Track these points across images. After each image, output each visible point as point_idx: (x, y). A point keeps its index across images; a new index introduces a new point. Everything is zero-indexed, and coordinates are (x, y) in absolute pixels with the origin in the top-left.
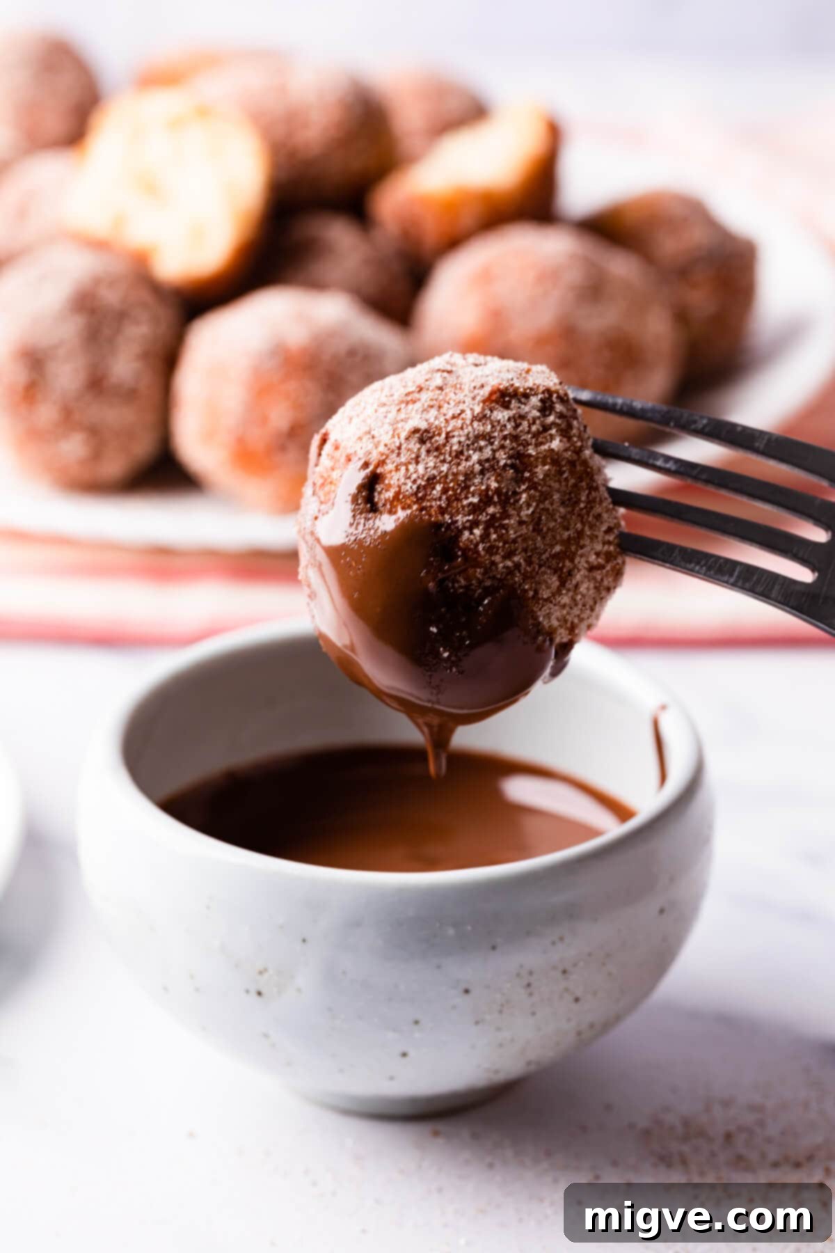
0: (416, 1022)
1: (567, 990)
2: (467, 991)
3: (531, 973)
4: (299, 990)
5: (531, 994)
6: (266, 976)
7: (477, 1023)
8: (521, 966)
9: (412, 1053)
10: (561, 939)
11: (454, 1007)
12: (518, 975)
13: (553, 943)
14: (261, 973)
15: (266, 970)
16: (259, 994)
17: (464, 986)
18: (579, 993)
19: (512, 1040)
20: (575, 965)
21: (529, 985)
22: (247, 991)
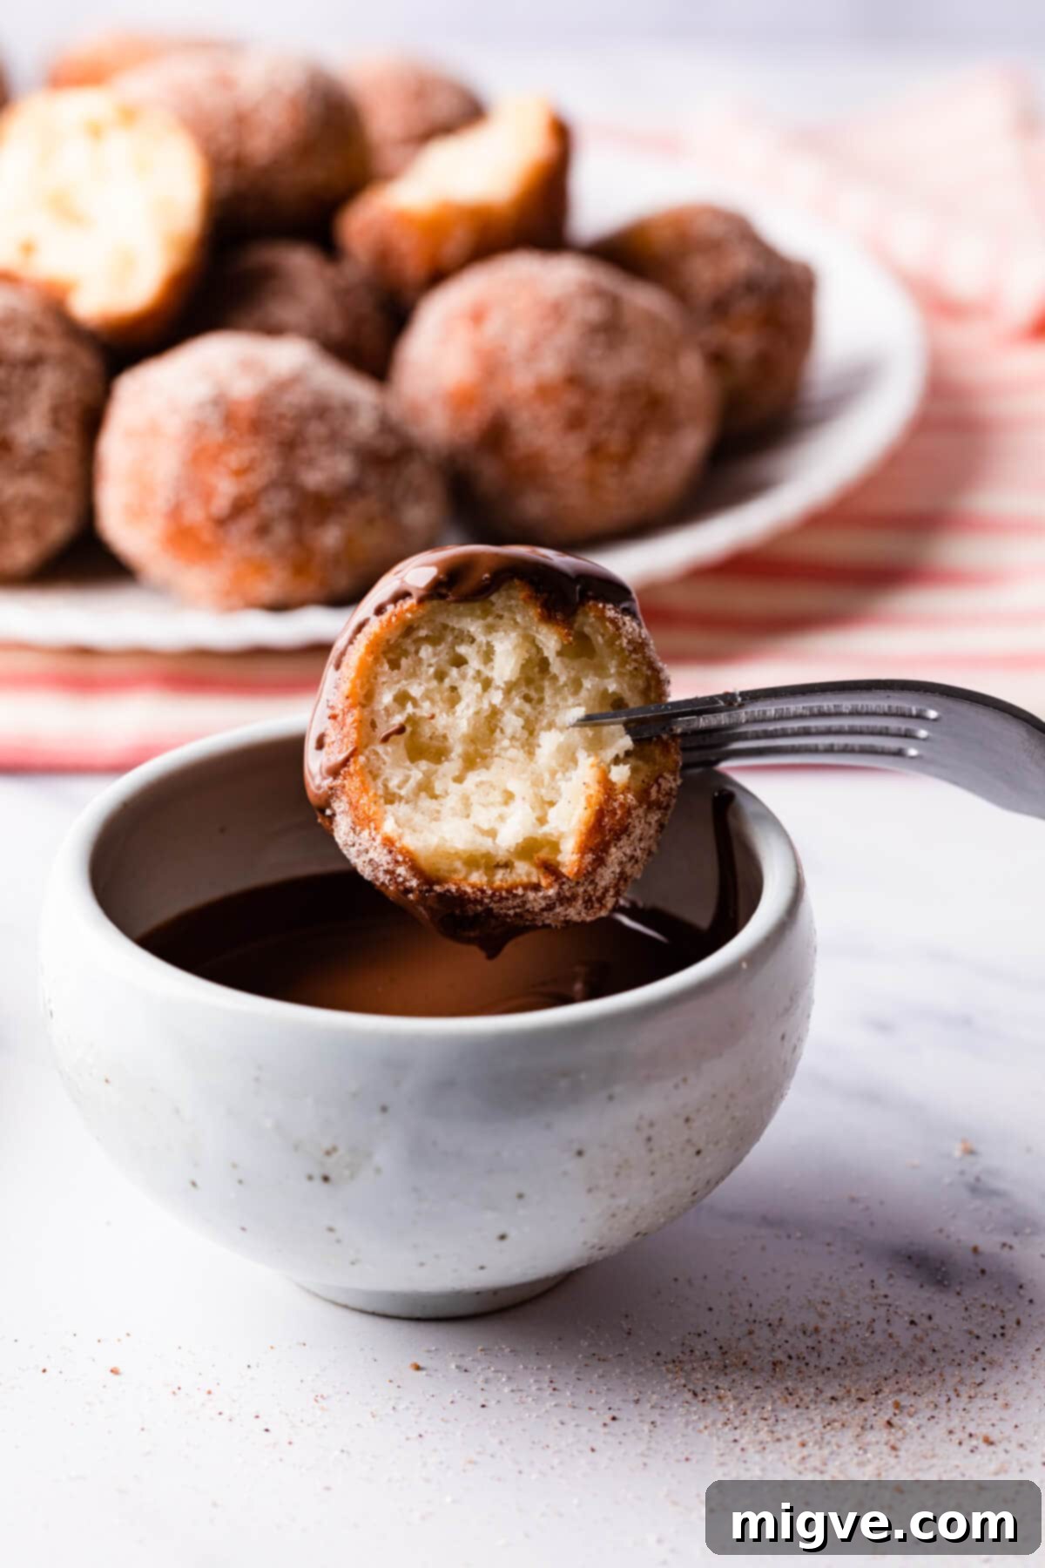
0: (521, 1196)
1: (689, 1141)
2: (580, 1153)
3: (651, 1124)
4: (378, 1171)
5: (651, 1150)
6: (335, 1156)
7: (590, 1190)
8: (641, 1117)
9: (513, 1235)
10: (685, 1080)
11: (565, 1173)
12: (638, 1128)
13: (676, 1087)
14: (328, 1153)
15: (335, 1149)
16: (326, 1179)
17: (576, 1147)
18: (701, 1145)
19: (627, 1208)
20: (698, 1110)
21: (649, 1139)
22: (310, 1178)
